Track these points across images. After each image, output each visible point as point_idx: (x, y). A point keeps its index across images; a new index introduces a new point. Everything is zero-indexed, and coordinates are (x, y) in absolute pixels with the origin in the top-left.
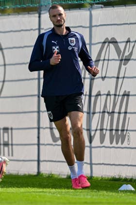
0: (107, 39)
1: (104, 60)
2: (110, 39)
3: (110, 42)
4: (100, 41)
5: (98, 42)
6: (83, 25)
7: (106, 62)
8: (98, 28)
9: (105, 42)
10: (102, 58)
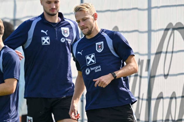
0: (171, 24)
1: (166, 52)
2: (174, 24)
3: (174, 29)
4: (161, 28)
5: (159, 28)
6: (139, 7)
7: (169, 55)
8: (159, 9)
9: (167, 30)
10: (164, 50)
